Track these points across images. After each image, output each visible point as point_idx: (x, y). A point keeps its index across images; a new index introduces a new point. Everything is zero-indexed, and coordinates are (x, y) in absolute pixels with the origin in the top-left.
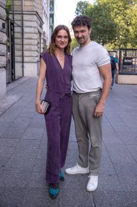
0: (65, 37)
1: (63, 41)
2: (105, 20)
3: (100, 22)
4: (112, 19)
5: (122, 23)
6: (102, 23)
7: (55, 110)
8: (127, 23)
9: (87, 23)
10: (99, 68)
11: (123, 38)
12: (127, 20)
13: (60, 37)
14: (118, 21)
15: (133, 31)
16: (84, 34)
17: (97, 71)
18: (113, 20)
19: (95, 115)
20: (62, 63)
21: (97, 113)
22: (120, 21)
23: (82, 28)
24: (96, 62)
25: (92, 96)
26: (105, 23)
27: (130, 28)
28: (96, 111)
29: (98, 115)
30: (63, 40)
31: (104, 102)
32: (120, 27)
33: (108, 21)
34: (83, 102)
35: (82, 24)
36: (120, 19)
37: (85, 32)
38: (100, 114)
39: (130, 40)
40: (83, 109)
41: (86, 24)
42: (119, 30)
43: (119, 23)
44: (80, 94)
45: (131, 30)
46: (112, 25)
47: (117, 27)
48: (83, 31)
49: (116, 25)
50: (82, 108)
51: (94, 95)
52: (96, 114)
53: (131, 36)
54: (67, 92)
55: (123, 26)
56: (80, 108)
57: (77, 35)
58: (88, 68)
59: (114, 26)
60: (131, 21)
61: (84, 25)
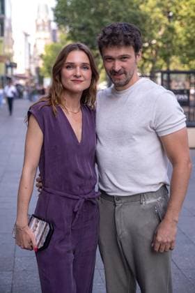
0: (84, 66)
1: (78, 74)
2: (121, 7)
3: (110, 11)
4: (134, 5)
5: (158, 14)
6: (114, 13)
7: (61, 241)
8: (169, 12)
9: (134, 41)
10: (161, 140)
11: (160, 44)
12: (168, 8)
13: (72, 66)
14: (148, 10)
15: (184, 31)
16: (125, 64)
17: (157, 145)
18: (138, 7)
19: (157, 249)
20: (77, 129)
21: (162, 243)
22: (152, 8)
23: (123, 52)
24: (154, 126)
25: (148, 202)
26: (120, 14)
27: (176, 24)
28: (159, 238)
29: (163, 248)
30: (79, 72)
31: (177, 219)
32: (153, 22)
33: (126, 10)
34: (126, 218)
35: (122, 43)
36: (153, 5)
37: (129, 60)
38: (169, 246)
39: (177, 49)
40: (126, 233)
41: (132, 42)
42: (151, 29)
43: (152, 12)
44: (119, 198)
45: (179, 29)
46: (136, 17)
47: (148, 21)
48: (123, 58)
49: (144, 18)
50: (123, 232)
51: (152, 201)
52: (157, 246)
53: (178, 42)
54: (89, 196)
55: (160, 19)
56: (119, 231)
57: (110, 65)
58: (137, 139)
59: (140, 19)
60: (177, 11)
61: (127, 44)
